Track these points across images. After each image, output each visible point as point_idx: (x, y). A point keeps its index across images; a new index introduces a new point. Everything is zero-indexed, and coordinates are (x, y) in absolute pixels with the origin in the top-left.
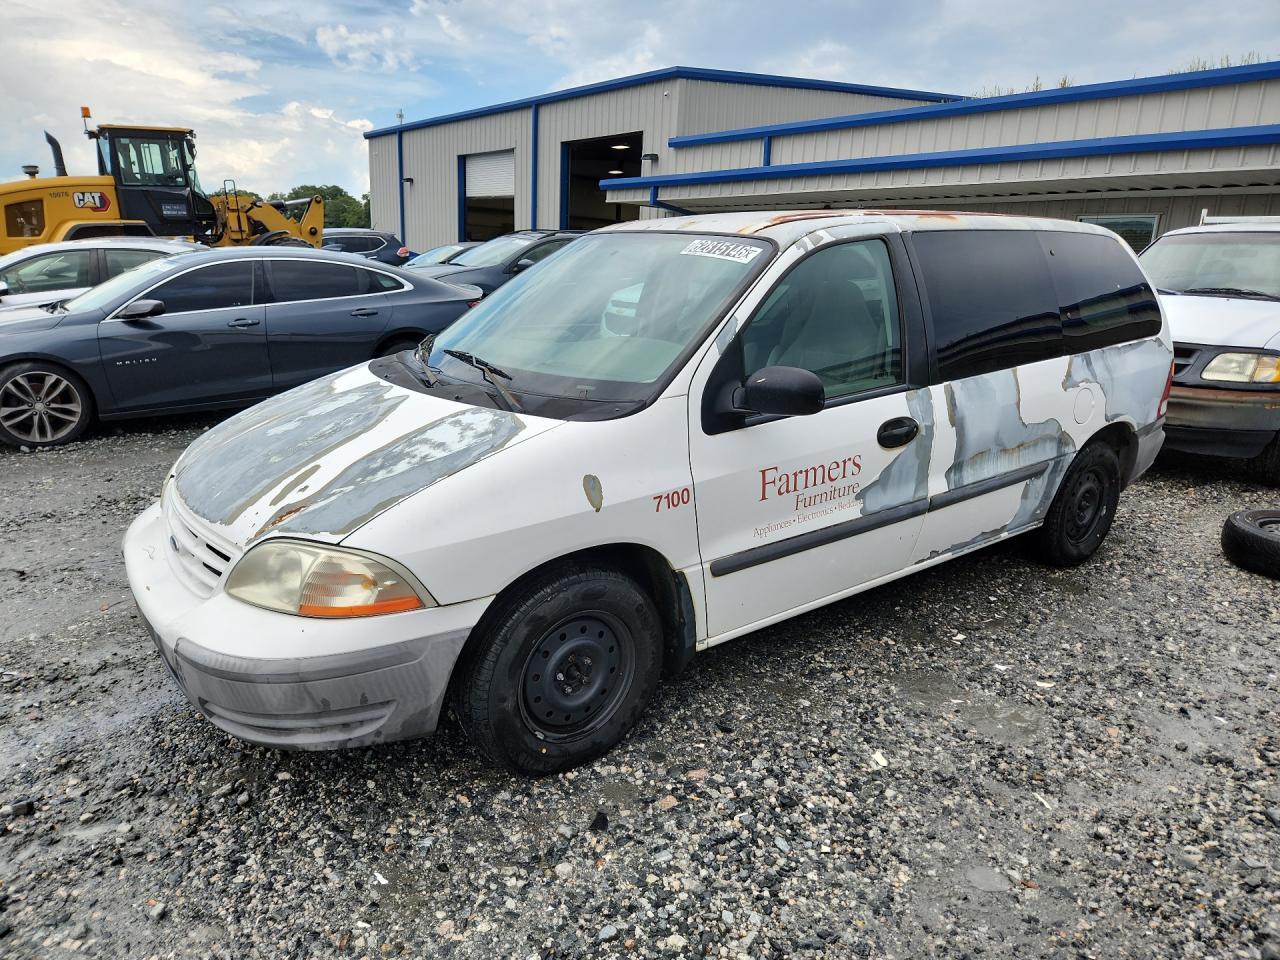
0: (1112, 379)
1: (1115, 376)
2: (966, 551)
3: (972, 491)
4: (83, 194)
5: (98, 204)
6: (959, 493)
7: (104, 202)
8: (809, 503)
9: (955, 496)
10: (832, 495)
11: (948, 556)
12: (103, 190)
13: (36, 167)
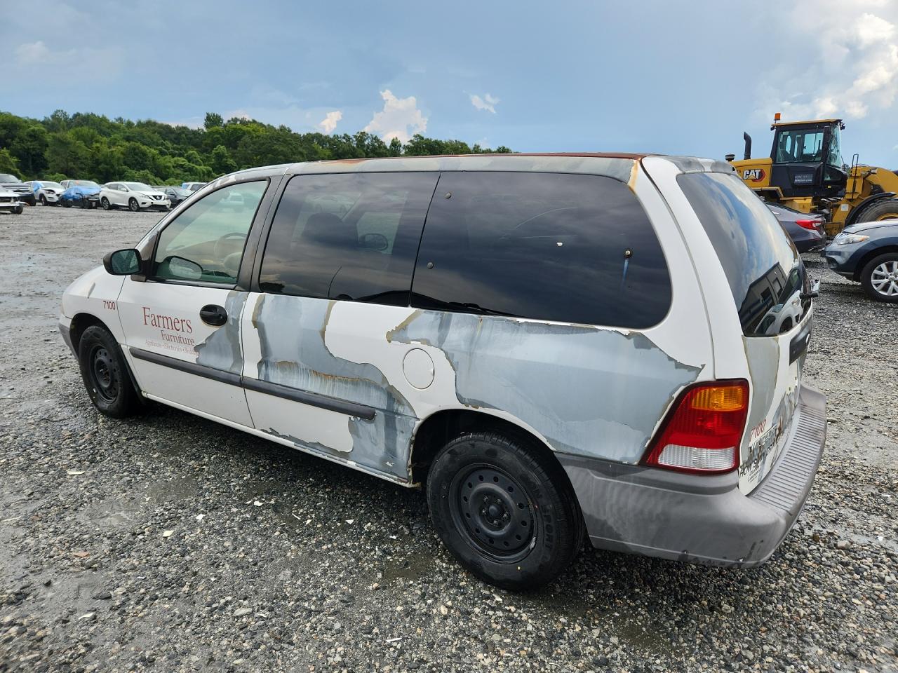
0: (471, 354)
1: (479, 352)
2: (307, 451)
3: (277, 390)
4: (750, 171)
5: (757, 177)
6: (262, 385)
7: (762, 175)
8: (170, 338)
9: (261, 386)
10: (179, 339)
11: (290, 444)
12: (762, 167)
13: (734, 155)
